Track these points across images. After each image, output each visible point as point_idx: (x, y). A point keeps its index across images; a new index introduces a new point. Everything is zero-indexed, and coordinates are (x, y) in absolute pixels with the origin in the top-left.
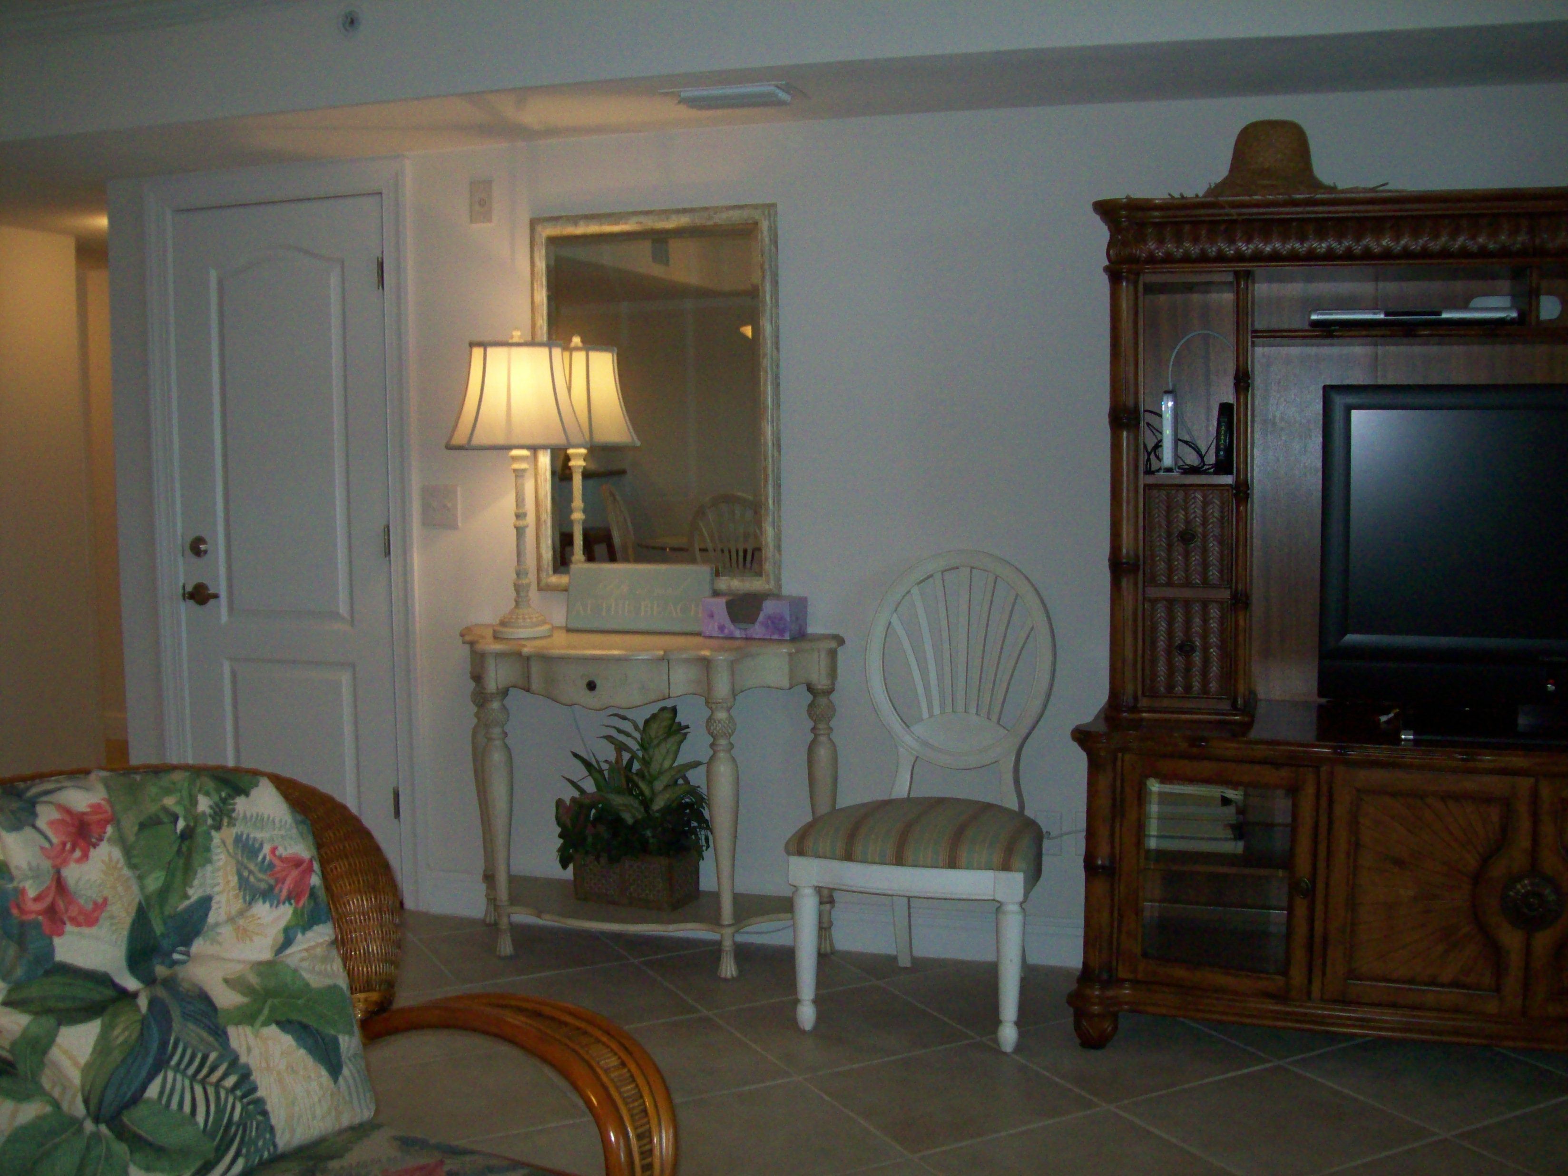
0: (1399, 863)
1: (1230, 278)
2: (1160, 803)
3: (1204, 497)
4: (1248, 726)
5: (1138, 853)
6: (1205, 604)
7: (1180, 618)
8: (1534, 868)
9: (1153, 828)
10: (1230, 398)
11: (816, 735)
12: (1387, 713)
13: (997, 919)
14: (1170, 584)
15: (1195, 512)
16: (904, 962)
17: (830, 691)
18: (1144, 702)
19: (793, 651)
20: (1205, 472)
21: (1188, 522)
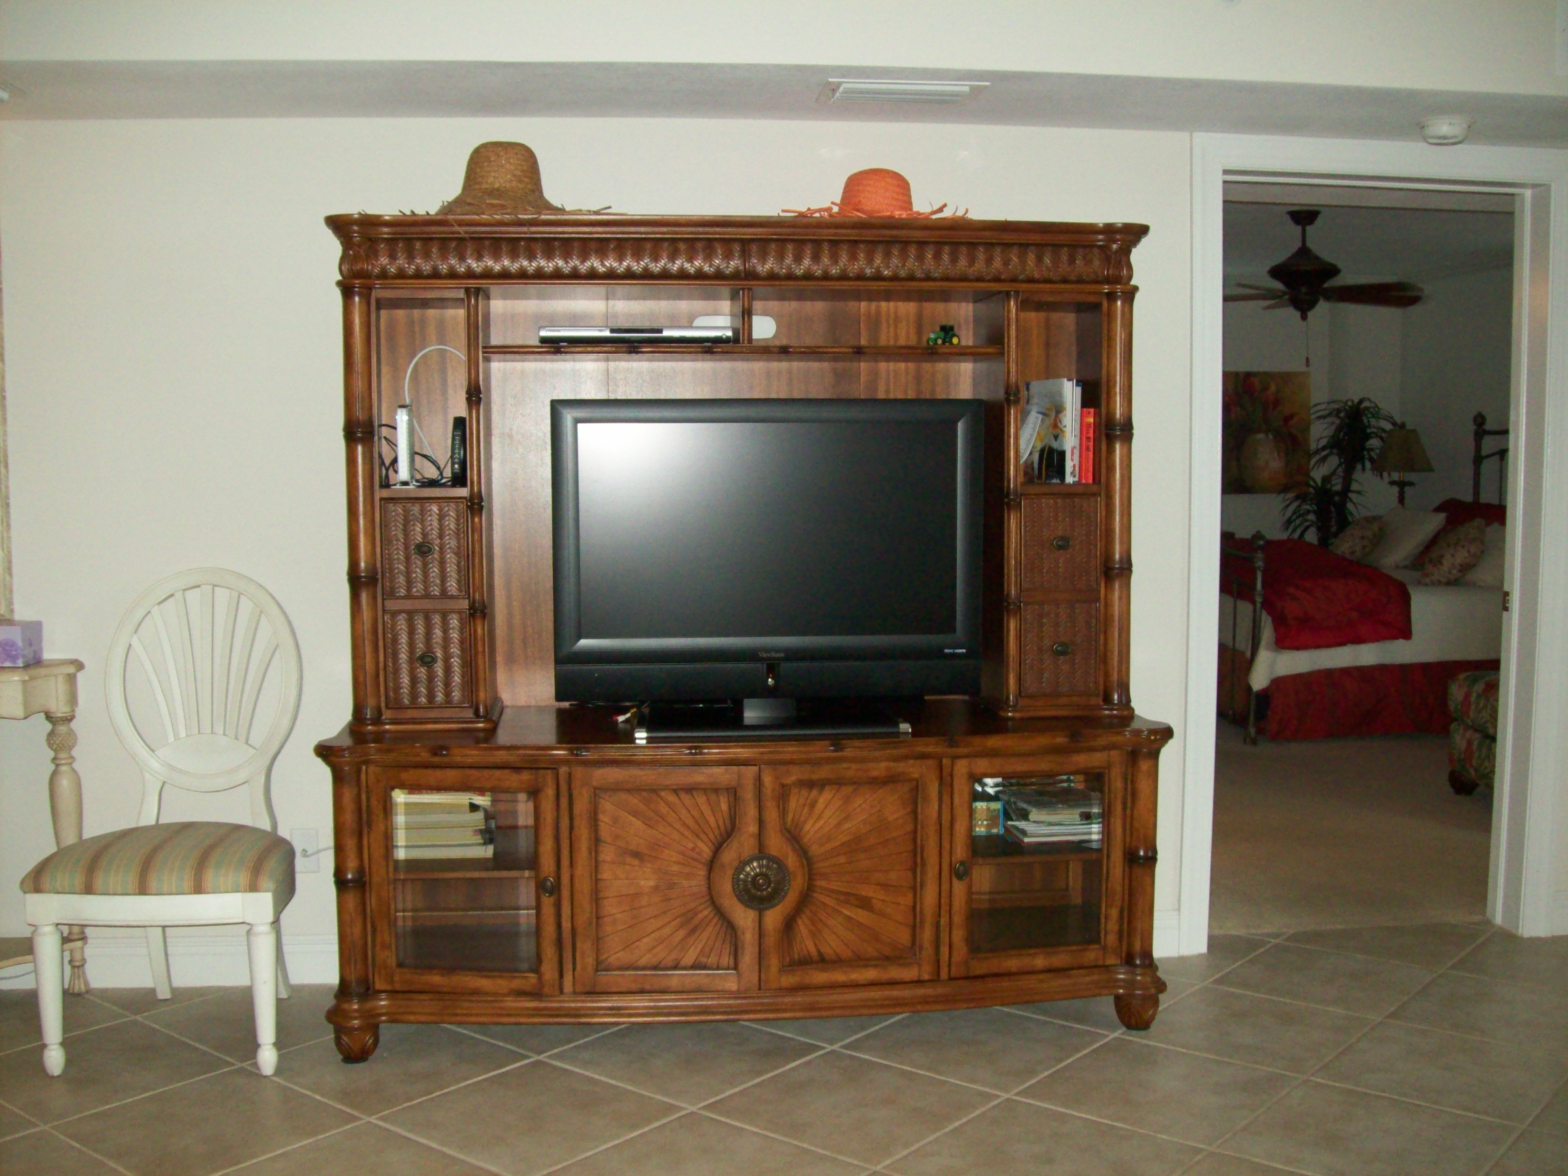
0: (637, 855)
1: (461, 294)
2: (407, 814)
3: (440, 510)
4: (492, 731)
5: (387, 866)
6: (445, 615)
7: (420, 629)
8: (761, 852)
9: (401, 838)
10: (462, 412)
11: (57, 765)
12: (624, 713)
13: (248, 940)
14: (409, 596)
15: (431, 525)
16: (164, 993)
17: (69, 719)
18: (387, 714)
19: (27, 678)
20: (444, 485)
21: (425, 535)
